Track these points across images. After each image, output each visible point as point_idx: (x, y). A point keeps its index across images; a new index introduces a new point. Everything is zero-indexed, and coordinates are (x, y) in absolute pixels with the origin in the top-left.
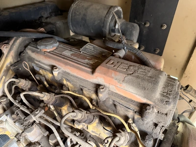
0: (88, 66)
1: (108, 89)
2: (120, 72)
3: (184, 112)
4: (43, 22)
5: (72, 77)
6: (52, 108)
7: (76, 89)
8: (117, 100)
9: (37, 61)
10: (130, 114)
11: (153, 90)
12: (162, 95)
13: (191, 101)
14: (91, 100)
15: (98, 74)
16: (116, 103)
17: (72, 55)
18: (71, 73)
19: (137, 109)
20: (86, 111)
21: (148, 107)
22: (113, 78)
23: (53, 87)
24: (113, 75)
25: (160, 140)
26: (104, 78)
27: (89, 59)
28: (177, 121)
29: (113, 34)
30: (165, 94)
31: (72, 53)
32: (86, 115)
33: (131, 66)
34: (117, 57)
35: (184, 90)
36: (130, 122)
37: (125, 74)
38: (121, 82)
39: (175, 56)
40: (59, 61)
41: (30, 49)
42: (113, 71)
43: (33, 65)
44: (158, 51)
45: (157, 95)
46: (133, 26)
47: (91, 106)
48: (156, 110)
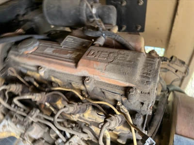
0: (71, 61)
1: (93, 80)
2: (101, 61)
3: (173, 81)
4: (21, 21)
5: (58, 74)
6: (47, 104)
7: (65, 84)
8: (104, 87)
9: (22, 64)
10: (118, 97)
11: (133, 73)
12: (142, 76)
13: (176, 71)
14: (81, 91)
15: (81, 67)
16: (104, 91)
17: (54, 51)
18: (57, 70)
19: (122, 92)
20: (77, 104)
21: (131, 90)
22: (95, 68)
23: (44, 86)
24: (95, 66)
25: (149, 115)
26: (87, 70)
27: (71, 53)
28: (167, 92)
29: (92, 20)
30: (145, 75)
31: (53, 49)
32: (78, 107)
33: (110, 53)
34: (97, 46)
35: (170, 61)
36: (119, 105)
37: (106, 63)
38: (103, 71)
39: (158, 29)
40: (42, 60)
41: (12, 54)
42: (94, 62)
43: (20, 68)
44: (139, 28)
45: (138, 77)
46: (109, 8)
47: (81, 98)
48: (139, 92)
